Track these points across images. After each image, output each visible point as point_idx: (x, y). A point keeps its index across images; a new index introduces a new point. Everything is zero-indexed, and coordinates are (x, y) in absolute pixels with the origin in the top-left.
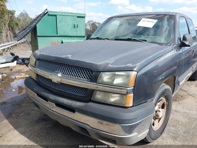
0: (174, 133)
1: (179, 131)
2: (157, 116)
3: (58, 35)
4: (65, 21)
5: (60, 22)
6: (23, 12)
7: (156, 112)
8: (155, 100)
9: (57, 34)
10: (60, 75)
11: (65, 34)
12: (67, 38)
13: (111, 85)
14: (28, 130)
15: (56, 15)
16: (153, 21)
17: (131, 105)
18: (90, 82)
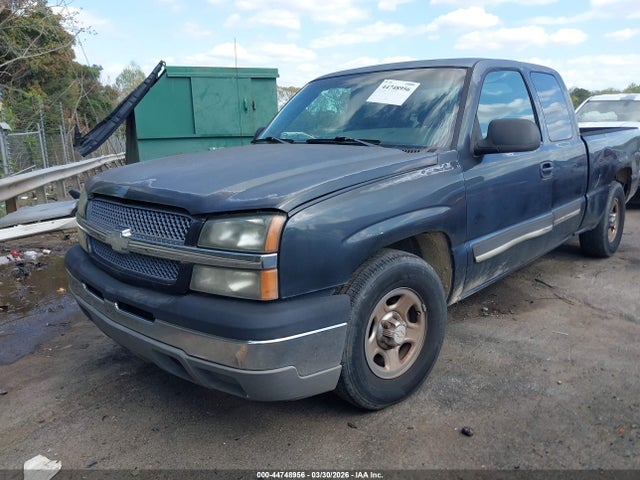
0: (451, 391)
1: (469, 386)
2: (390, 338)
3: (198, 135)
4: (217, 94)
5: (202, 96)
6: (131, 68)
7: (385, 327)
8: (364, 292)
9: (195, 133)
10: (127, 233)
11: (218, 132)
12: (223, 142)
13: (230, 249)
14: (73, 381)
15: (190, 78)
16: (409, 87)
17: (274, 295)
18: (185, 244)
